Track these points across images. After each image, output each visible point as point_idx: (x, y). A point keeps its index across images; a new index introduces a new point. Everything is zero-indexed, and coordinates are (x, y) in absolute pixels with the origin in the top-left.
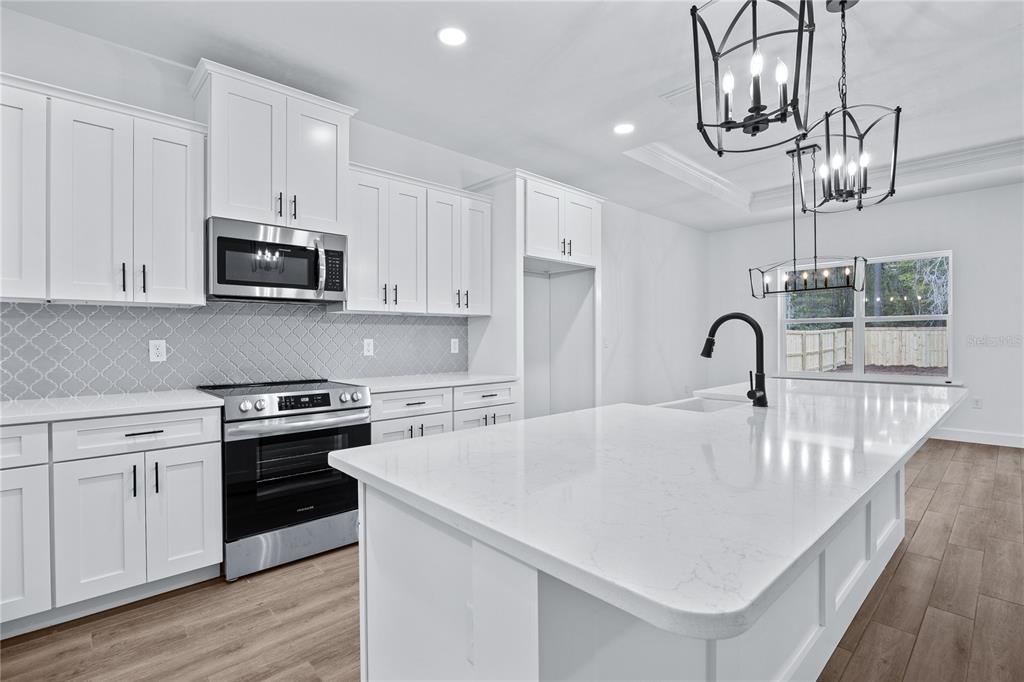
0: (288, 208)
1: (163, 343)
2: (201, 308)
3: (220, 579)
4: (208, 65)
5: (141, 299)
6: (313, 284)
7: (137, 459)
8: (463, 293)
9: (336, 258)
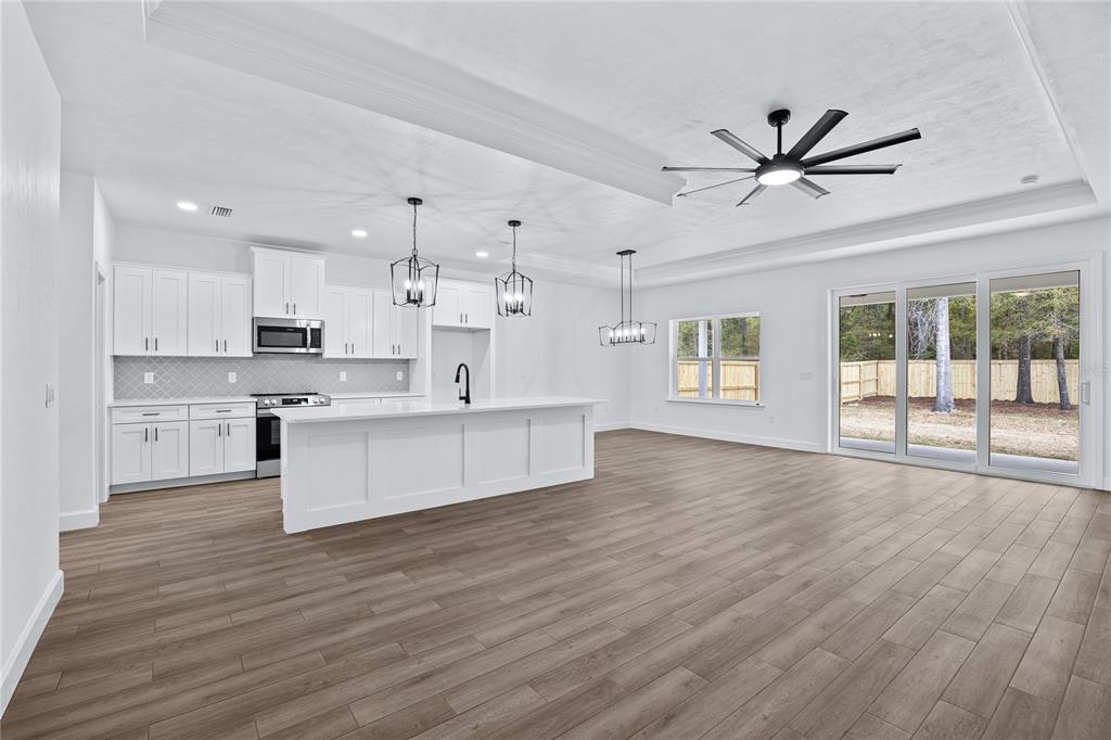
0: (291, 309)
1: (234, 374)
2: (249, 358)
3: (256, 477)
4: (254, 249)
5: (224, 355)
6: (304, 345)
7: (221, 421)
8: (396, 347)
9: (317, 333)
